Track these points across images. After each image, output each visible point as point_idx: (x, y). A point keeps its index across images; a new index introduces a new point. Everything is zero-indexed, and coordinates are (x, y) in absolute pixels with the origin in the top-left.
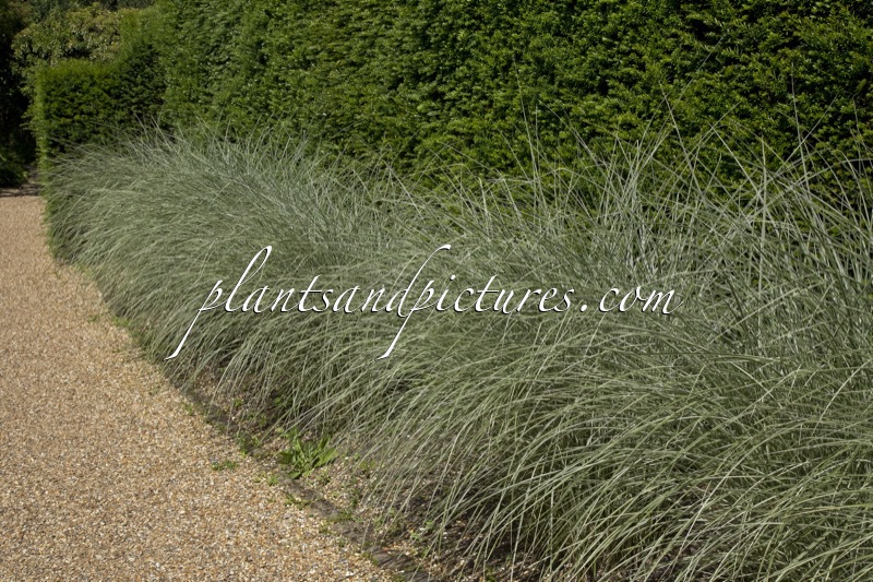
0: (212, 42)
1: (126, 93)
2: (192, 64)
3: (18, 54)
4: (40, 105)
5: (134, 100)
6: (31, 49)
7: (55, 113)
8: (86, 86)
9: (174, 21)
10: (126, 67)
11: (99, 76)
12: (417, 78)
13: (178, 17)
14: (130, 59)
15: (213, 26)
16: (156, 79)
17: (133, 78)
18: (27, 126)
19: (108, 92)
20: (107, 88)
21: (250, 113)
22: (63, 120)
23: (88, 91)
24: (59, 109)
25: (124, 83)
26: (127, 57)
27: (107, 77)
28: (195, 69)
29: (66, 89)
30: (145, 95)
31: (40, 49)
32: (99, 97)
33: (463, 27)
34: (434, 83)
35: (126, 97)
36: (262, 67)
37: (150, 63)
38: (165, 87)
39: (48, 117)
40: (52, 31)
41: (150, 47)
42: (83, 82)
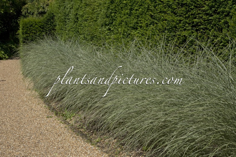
0: (67, 13)
1: (45, 27)
2: (62, 19)
3: (23, 13)
4: (21, 30)
5: (47, 29)
6: (28, 11)
7: (25, 33)
8: (34, 25)
9: (58, 7)
10: (46, 20)
11: (38, 22)
12: (106, 25)
13: (59, 6)
14: (47, 17)
15: (67, 9)
16: (54, 23)
17: (47, 23)
18: (17, 36)
19: (40, 27)
20: (40, 26)
21: (75, 33)
22: (27, 35)
23: (34, 26)
24: (26, 32)
25: (45, 24)
26: (46, 17)
27: (40, 22)
28: (63, 21)
29: (28, 26)
30: (51, 28)
31: (30, 12)
32: (38, 28)
33: (113, 13)
34: (109, 26)
35: (45, 28)
36: (77, 21)
37: (53, 18)
38: (56, 25)
39: (23, 34)
40: (35, 6)
41: (53, 14)
42: (33, 24)
